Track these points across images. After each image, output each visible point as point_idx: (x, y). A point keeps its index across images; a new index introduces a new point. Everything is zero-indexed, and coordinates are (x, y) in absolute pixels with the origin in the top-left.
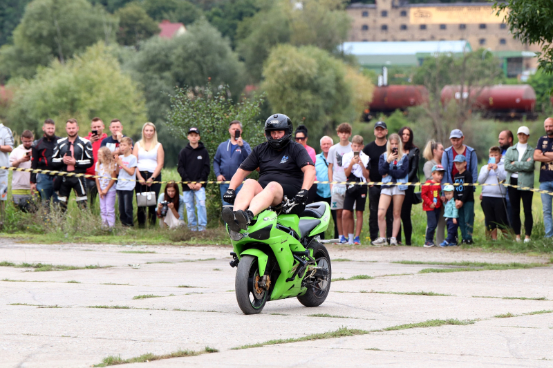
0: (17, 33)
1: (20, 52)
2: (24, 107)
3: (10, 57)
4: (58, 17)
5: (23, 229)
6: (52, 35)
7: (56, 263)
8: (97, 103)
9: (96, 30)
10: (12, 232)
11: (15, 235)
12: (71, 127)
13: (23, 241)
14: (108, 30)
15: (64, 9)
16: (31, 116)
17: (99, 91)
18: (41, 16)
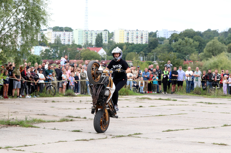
0: (205, 50)
1: (205, 54)
2: (206, 66)
3: (203, 55)
4: (214, 46)
5: (205, 94)
6: (213, 50)
7: (213, 102)
8: (222, 66)
9: (223, 49)
10: (203, 95)
11: (203, 96)
12: (216, 71)
13: (205, 97)
14: (225, 49)
15: (215, 44)
16: (207, 69)
17: (223, 63)
18: (210, 46)
